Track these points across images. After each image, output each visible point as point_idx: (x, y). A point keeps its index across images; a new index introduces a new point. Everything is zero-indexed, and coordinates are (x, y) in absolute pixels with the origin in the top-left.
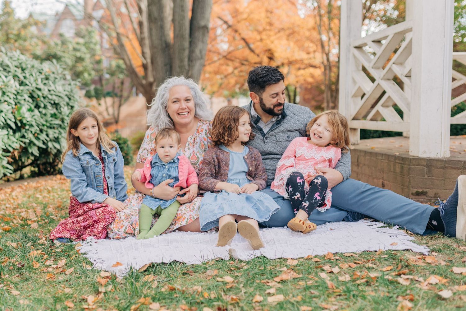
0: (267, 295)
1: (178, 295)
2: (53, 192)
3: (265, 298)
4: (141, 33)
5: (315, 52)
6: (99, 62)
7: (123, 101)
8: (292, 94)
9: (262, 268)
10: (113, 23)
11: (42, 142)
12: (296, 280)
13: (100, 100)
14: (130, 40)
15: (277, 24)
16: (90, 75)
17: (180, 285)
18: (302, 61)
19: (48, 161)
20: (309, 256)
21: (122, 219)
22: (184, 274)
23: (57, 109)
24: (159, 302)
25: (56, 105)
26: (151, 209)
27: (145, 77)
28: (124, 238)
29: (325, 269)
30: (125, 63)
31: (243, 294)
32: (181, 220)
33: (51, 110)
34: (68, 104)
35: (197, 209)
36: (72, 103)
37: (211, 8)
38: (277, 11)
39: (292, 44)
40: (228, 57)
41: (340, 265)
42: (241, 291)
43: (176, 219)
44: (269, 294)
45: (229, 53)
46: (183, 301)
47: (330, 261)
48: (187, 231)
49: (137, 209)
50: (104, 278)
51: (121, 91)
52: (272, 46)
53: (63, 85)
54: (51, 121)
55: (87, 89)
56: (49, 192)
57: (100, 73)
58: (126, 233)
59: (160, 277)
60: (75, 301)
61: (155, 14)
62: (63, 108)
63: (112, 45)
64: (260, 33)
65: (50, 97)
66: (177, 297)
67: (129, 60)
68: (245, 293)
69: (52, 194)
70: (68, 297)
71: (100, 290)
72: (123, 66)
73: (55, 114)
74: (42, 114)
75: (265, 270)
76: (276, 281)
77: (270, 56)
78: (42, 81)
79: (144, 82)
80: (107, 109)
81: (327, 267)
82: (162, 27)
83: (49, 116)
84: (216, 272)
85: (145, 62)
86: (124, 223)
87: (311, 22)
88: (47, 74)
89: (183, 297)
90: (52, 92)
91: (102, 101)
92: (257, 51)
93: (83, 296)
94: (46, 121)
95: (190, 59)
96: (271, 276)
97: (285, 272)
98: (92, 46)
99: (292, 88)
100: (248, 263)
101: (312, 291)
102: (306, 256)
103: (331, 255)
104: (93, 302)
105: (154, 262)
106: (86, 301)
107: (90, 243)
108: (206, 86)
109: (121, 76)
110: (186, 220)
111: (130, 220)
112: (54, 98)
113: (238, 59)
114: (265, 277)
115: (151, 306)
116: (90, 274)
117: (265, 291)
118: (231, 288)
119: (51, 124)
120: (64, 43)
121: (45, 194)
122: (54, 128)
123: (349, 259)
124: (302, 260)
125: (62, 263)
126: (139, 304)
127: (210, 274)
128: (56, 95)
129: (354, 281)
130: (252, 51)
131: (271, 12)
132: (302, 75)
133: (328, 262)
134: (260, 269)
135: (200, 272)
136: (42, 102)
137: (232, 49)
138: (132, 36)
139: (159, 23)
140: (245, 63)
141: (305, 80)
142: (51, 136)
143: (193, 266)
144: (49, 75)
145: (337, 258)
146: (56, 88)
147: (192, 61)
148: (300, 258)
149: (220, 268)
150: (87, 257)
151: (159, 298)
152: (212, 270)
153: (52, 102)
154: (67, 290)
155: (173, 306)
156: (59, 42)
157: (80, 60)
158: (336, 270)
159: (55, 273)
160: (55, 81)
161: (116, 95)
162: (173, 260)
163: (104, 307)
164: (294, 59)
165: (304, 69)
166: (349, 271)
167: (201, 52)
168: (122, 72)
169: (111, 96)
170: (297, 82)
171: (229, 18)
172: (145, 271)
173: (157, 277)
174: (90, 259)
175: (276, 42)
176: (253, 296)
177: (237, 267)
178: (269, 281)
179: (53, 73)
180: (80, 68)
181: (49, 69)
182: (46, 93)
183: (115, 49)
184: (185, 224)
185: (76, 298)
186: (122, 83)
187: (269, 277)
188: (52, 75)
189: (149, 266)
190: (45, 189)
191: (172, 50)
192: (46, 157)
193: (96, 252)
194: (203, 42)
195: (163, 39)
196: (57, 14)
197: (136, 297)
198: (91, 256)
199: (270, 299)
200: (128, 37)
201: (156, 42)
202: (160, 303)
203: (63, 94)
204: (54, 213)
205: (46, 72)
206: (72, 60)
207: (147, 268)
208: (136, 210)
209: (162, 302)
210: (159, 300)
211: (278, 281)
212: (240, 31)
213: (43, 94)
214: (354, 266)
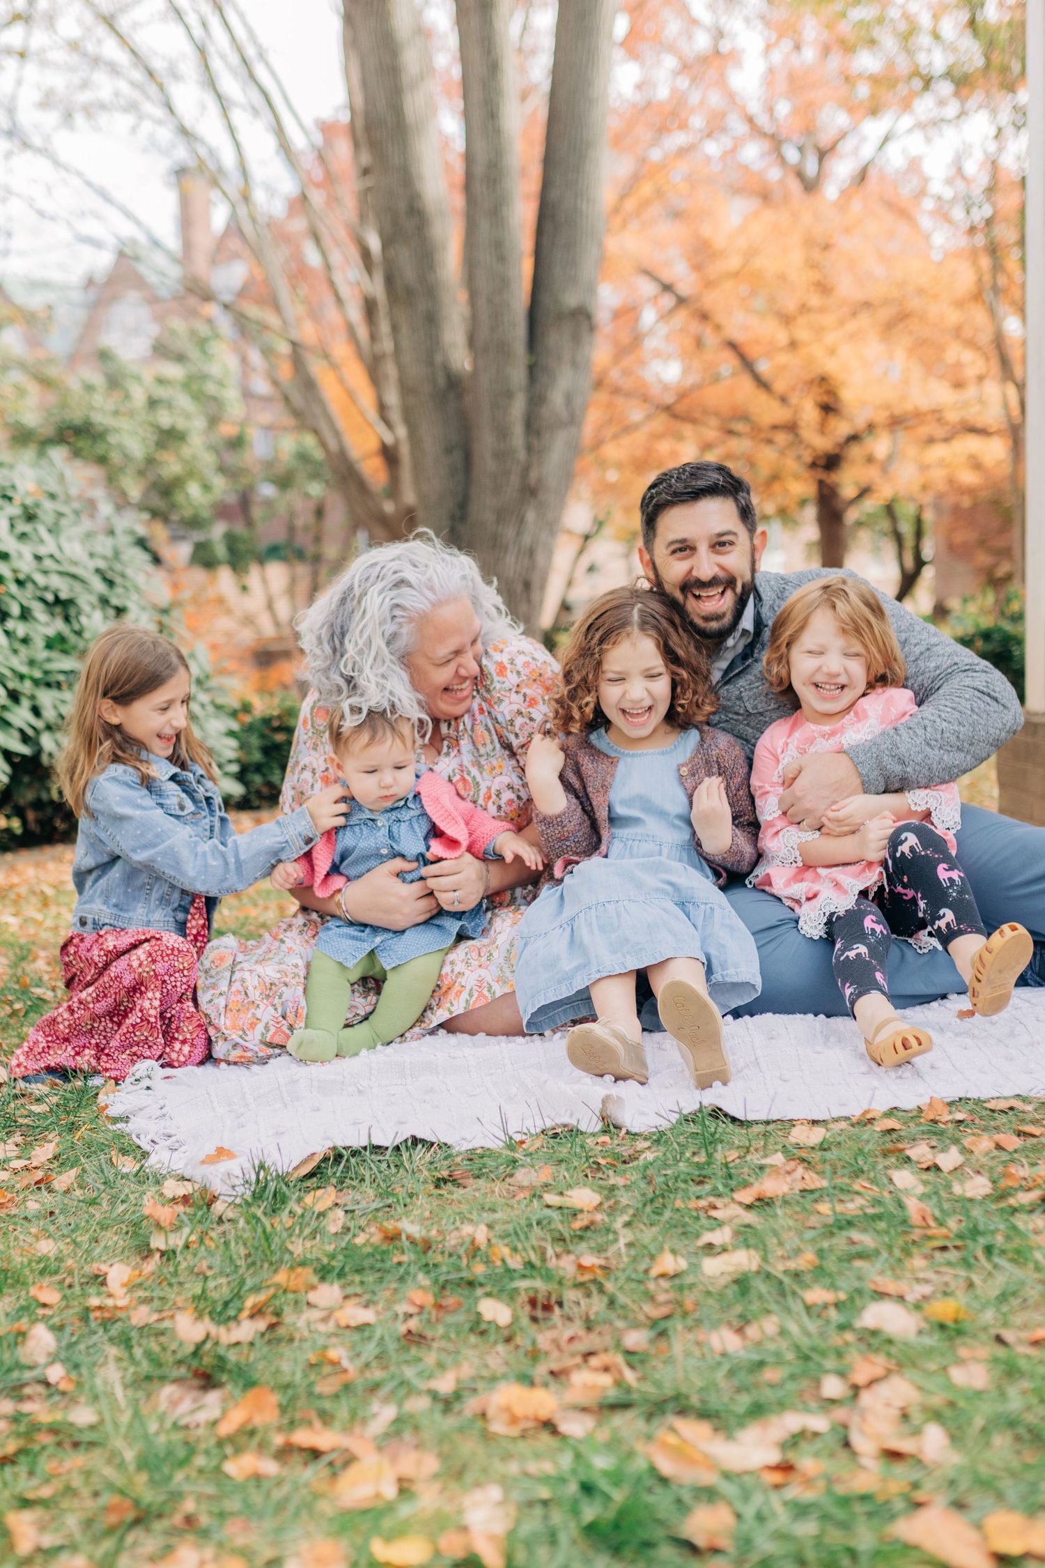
0: (700, 1252)
1: (405, 1258)
2: (59, 905)
3: (694, 1260)
4: (373, 337)
5: (980, 379)
6: (236, 443)
7: (323, 576)
8: (906, 529)
9: (702, 1158)
10: (277, 308)
11: (16, 734)
12: (810, 1197)
13: (247, 572)
14: (334, 367)
15: (846, 287)
16: (206, 487)
17: (423, 1220)
18: (937, 414)
19: (44, 796)
20: (866, 1112)
21: (251, 999)
22: (439, 1182)
23: (67, 619)
24: (343, 1281)
25: (62, 606)
26: (340, 963)
27: (393, 490)
28: (264, 1061)
29: (914, 1158)
30: (323, 444)
31: (623, 1250)
32: (451, 995)
33: (46, 625)
34: (104, 601)
35: (501, 960)
36: (118, 596)
37: (600, 245)
38: (845, 243)
39: (900, 355)
40: (679, 408)
41: (967, 1142)
42: (616, 1240)
43: (439, 991)
44: (710, 1246)
45: (683, 395)
46: (421, 1276)
47: (935, 1131)
48: (473, 1034)
49: (301, 963)
50: (174, 1200)
51: (318, 539)
52: (831, 366)
53: (89, 536)
54: (49, 660)
55: (198, 536)
56: (45, 902)
57: (244, 481)
58: (271, 1045)
59: (358, 1197)
60: (68, 1281)
61: (409, 273)
62: (89, 616)
63: (275, 383)
64: (787, 320)
65: (40, 579)
66: (400, 1264)
67: (337, 434)
68: (630, 1245)
69: (53, 910)
70: (45, 1269)
71: (153, 1245)
72: (318, 454)
73: (61, 639)
74: (16, 638)
75: (709, 1164)
76: (740, 1203)
77: (825, 399)
78: (12, 526)
79: (389, 507)
80: (270, 606)
81: (920, 1152)
82: (432, 321)
83: (39, 643)
84: (544, 1174)
85: (389, 439)
86: (259, 1013)
87: (965, 278)
88: (29, 501)
89: (424, 1261)
90: (48, 563)
91: (254, 576)
92: (780, 386)
93: (95, 1265)
94: (32, 663)
95: (532, 426)
96: (726, 1186)
97: (775, 1169)
98: (211, 388)
99: (906, 511)
100: (658, 1141)
101: (856, 1235)
102: (855, 1111)
103: (940, 1107)
104: (124, 1285)
105: (340, 1143)
106: (104, 1283)
107: (146, 1083)
108: (609, 513)
109: (316, 489)
110: (465, 995)
111: (276, 1001)
112: (56, 582)
113: (717, 414)
114: (708, 1187)
115: (312, 1297)
116: (129, 1188)
117: (698, 1236)
118: (587, 1228)
119: (46, 673)
120: (115, 382)
121: (32, 911)
122: (59, 685)
123: (1003, 1119)
124: (843, 1125)
125: (43, 1153)
126: (272, 1291)
127: (526, 1183)
128: (61, 573)
129: (1002, 1196)
130: (762, 384)
131: (827, 247)
132: (942, 463)
133: (930, 1132)
134: (696, 1159)
135: (492, 1176)
136: (13, 597)
137: (691, 380)
138: (341, 350)
139: (422, 306)
140: (740, 427)
141: (951, 481)
142: (49, 714)
143: (471, 1156)
144: (37, 505)
145: (960, 1116)
146: (60, 548)
147: (538, 434)
148: (836, 1120)
149: (561, 1161)
150: (128, 1130)
151: (343, 1268)
152: (533, 1166)
153: (50, 597)
154: (46, 1247)
155: (387, 1294)
156: (98, 380)
157: (170, 437)
158: (949, 1159)
159: (18, 1186)
160: (56, 524)
161: (300, 555)
162: (407, 1135)
163: (156, 1303)
164: (908, 407)
165: (946, 440)
166: (991, 1163)
167: (569, 398)
168: (315, 476)
169: (284, 559)
170: (924, 488)
171: (681, 273)
172: (311, 1175)
173: (348, 1198)
174: (138, 1137)
175: (845, 351)
176: (652, 1257)
177: (617, 1156)
178: (719, 1202)
179: (52, 496)
180: (171, 467)
181: (40, 482)
182: (26, 565)
183: (287, 399)
184: (461, 1011)
185: (70, 1273)
186: (320, 512)
187: (721, 1188)
188: (48, 505)
189: (325, 1159)
190: (34, 893)
191: (468, 399)
192: (37, 785)
193: (159, 1113)
194: (574, 364)
195: (438, 359)
196: (90, 282)
197: (266, 1265)
198: (142, 1129)
199: (712, 1267)
200: (326, 356)
201: (416, 371)
202: (343, 1287)
203: (85, 568)
204: (46, 977)
205: (28, 494)
206: (144, 439)
207: (318, 1167)
208: (296, 966)
209: (353, 1282)
210: (341, 1274)
211: (748, 1200)
212: (720, 318)
213: (15, 571)
214: (1013, 1142)
